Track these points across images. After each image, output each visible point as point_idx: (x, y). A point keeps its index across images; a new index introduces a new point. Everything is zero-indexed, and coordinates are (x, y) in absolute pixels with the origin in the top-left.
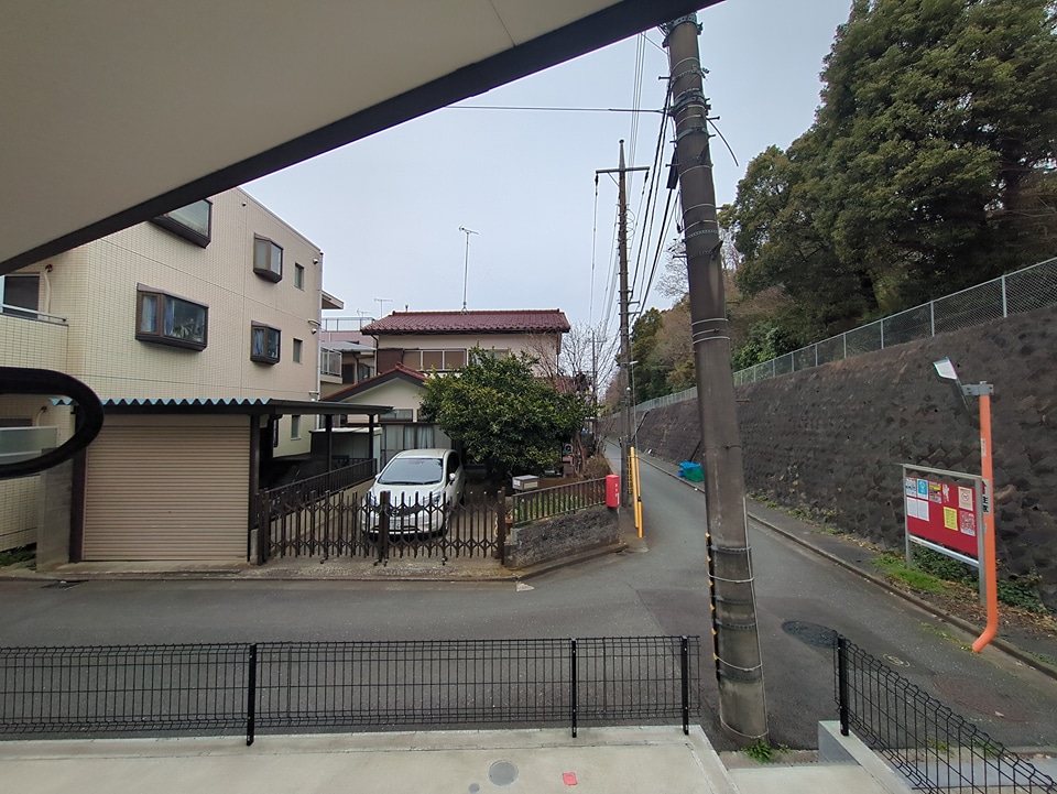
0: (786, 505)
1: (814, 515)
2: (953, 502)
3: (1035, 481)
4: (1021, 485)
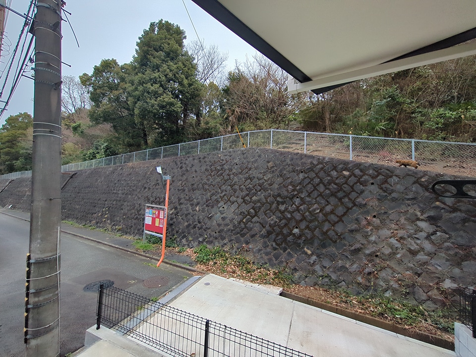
0: (100, 227)
1: (112, 230)
2: (158, 217)
3: (179, 207)
4: (176, 208)
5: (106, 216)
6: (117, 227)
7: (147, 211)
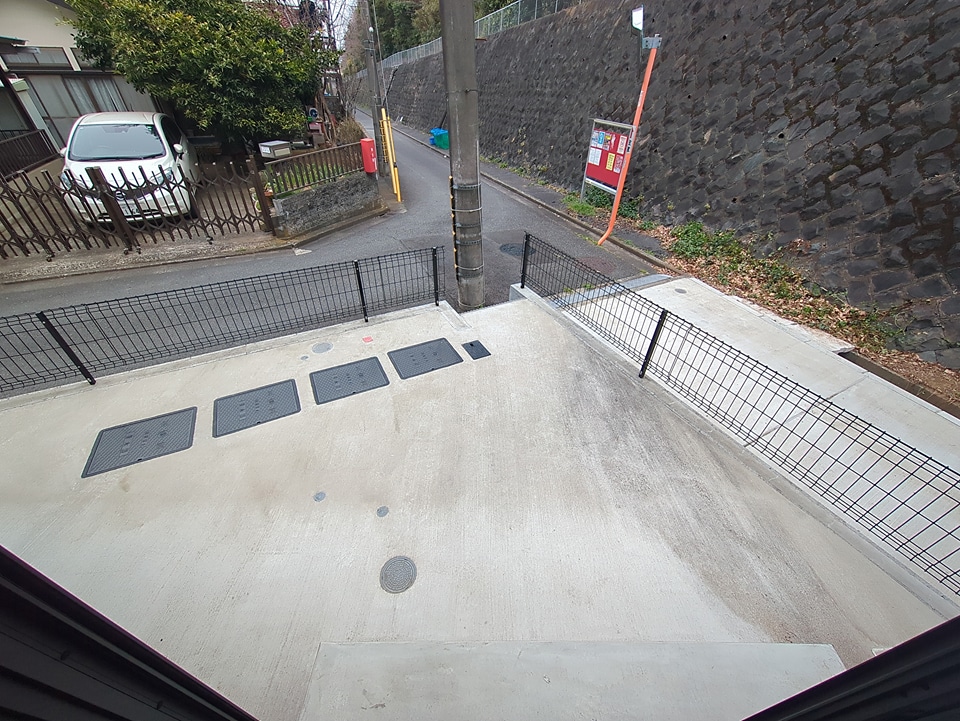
0: (514, 165)
1: (532, 171)
2: (614, 150)
3: (662, 130)
4: (655, 133)
5: (523, 144)
6: (539, 167)
7: (595, 134)
